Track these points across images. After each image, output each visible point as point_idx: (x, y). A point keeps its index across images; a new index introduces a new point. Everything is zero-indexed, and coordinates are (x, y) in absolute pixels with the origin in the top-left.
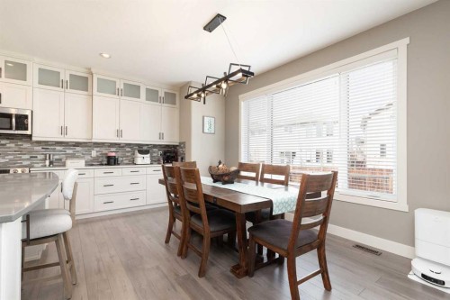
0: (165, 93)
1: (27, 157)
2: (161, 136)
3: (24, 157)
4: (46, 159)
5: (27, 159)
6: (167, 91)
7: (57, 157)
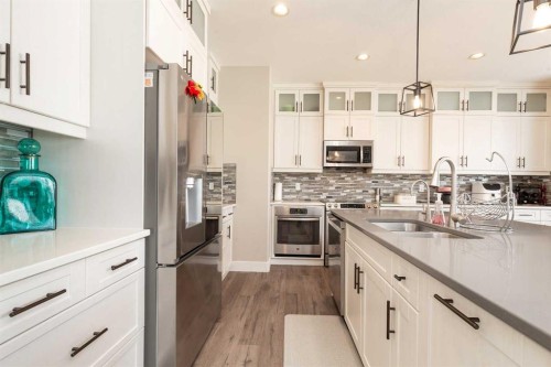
0: (528, 95)
1: (361, 191)
2: (521, 162)
3: (358, 191)
4: (376, 194)
5: (360, 194)
6: (530, 92)
7: (385, 191)
